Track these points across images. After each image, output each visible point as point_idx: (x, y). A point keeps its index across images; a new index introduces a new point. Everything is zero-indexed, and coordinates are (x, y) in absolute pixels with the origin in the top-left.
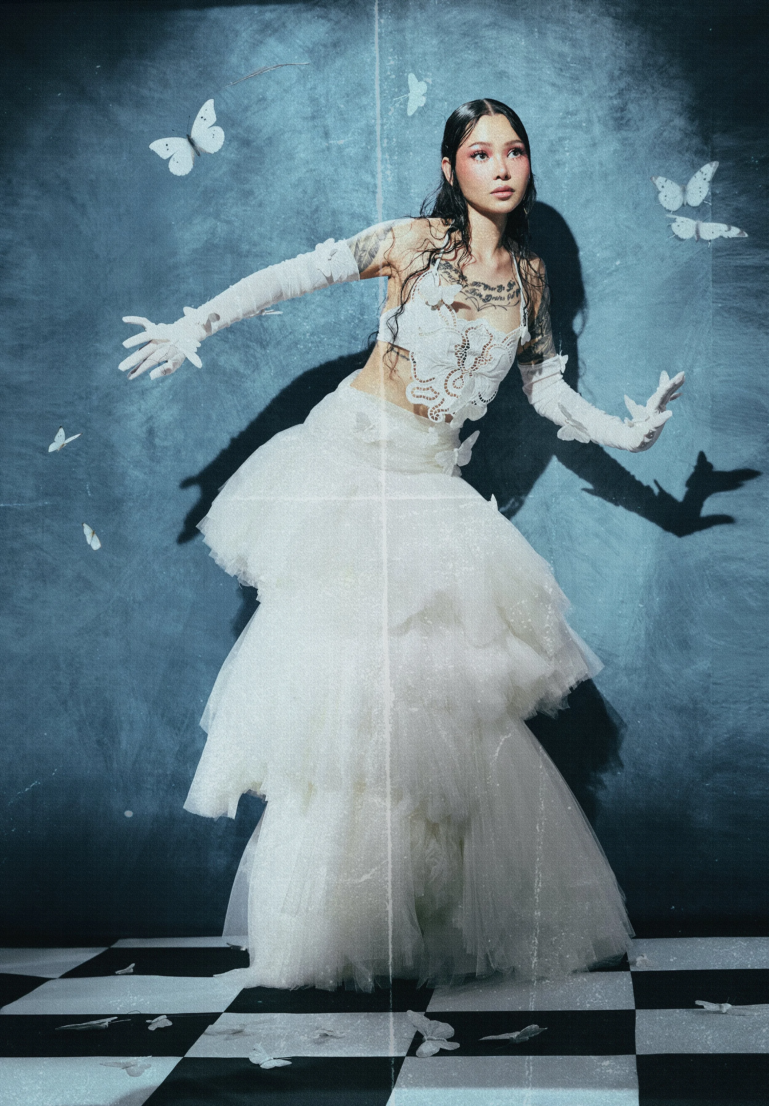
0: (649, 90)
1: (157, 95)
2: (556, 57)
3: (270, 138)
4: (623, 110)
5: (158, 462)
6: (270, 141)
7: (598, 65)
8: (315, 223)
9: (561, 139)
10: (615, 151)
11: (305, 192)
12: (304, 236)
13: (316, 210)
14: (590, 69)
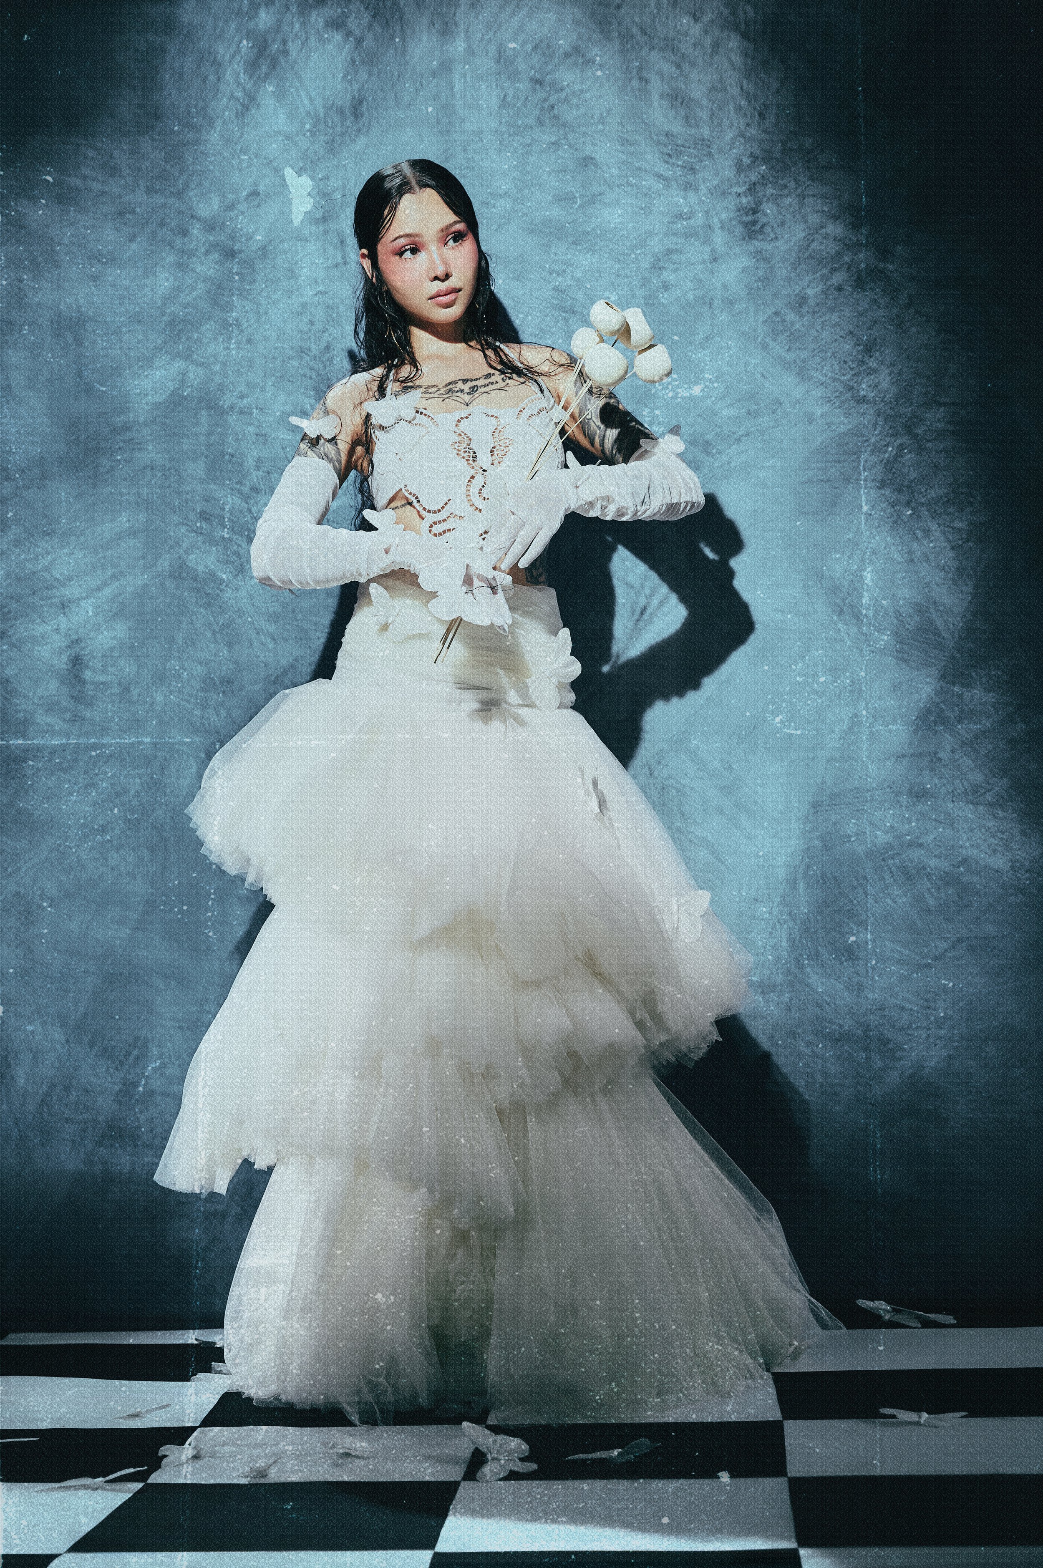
0: (792, 185)
1: (95, 186)
2: (663, 139)
3: (264, 249)
4: (755, 211)
5: (90, 704)
6: (263, 252)
7: (720, 151)
8: (325, 366)
9: (669, 252)
10: (744, 270)
11: (312, 323)
12: (309, 383)
13: (328, 347)
14: (710, 154)
